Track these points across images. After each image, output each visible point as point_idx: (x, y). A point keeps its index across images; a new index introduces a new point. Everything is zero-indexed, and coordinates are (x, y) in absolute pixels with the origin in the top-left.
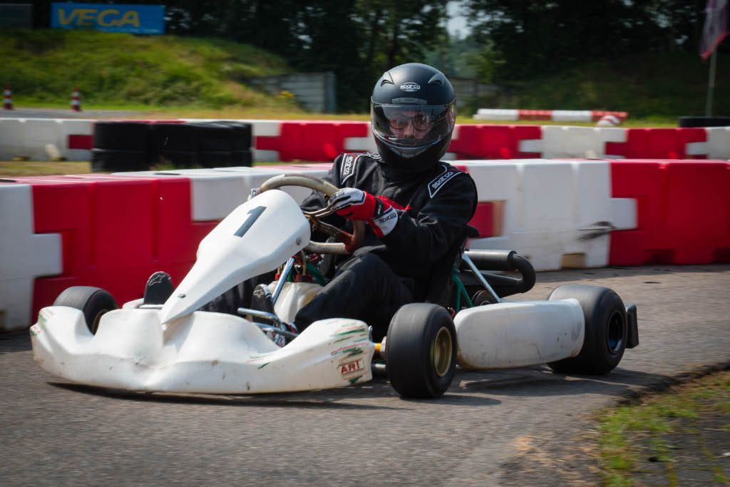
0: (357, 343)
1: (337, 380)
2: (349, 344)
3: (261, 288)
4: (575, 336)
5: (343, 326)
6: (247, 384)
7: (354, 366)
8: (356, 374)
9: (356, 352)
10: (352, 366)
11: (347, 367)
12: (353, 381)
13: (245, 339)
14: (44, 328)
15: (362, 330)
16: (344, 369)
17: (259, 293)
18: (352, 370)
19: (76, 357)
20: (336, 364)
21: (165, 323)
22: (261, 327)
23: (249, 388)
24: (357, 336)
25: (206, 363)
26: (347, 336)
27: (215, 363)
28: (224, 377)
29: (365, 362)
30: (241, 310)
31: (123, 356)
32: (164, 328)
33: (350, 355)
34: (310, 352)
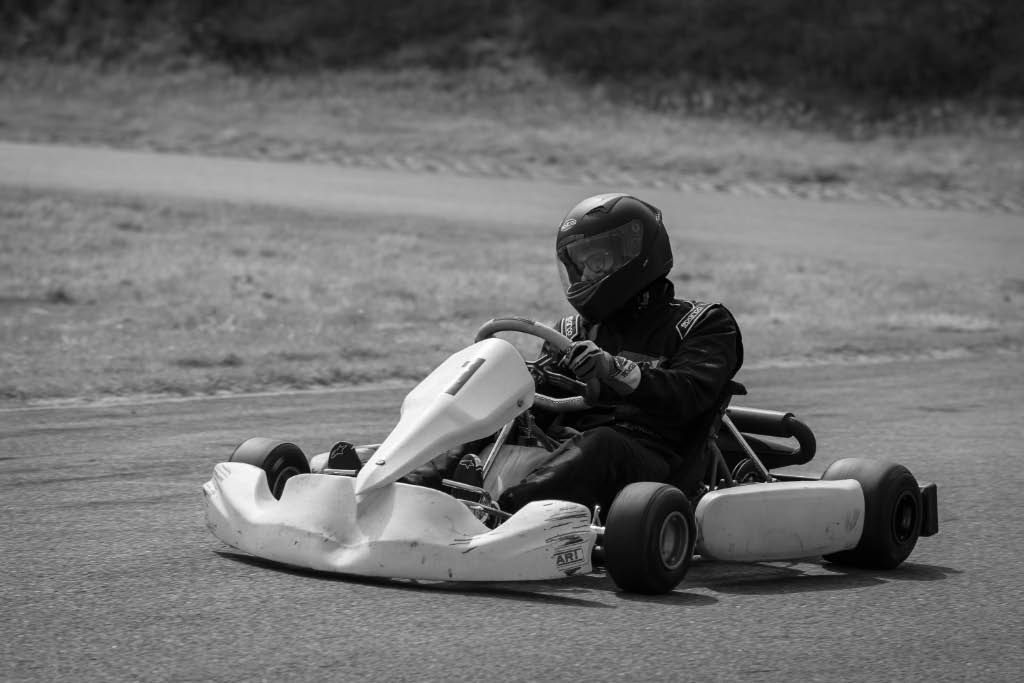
0: (577, 530)
1: (553, 571)
2: (568, 530)
3: (472, 458)
4: (850, 526)
5: (562, 509)
6: (450, 570)
7: (571, 555)
8: (574, 566)
9: (574, 540)
10: (569, 555)
11: (563, 557)
12: (570, 573)
13: (449, 518)
14: (219, 488)
15: (584, 515)
16: (560, 559)
17: (468, 463)
18: (569, 560)
19: (256, 526)
20: (552, 552)
21: (360, 494)
22: (468, 505)
23: (451, 576)
24: (576, 522)
25: (405, 543)
26: (564, 521)
27: (414, 544)
28: (423, 562)
29: (584, 552)
30: (446, 481)
31: (312, 530)
32: (358, 499)
33: (567, 544)
34: (523, 536)
